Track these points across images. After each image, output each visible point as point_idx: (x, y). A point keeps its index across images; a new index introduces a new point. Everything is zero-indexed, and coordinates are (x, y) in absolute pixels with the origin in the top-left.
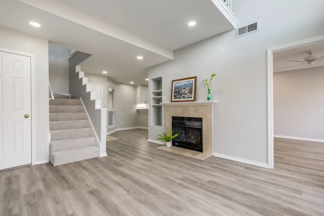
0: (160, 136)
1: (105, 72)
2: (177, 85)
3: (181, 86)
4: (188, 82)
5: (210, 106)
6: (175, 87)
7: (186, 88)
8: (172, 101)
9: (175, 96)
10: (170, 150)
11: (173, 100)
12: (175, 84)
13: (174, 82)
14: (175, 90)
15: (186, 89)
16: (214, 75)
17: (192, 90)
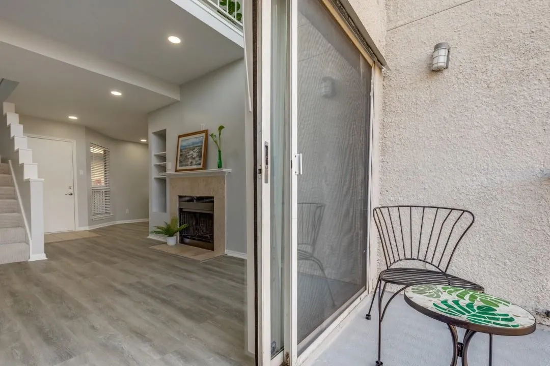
0: (158, 228)
1: (73, 118)
2: (184, 144)
3: (189, 146)
4: (198, 139)
5: (223, 178)
6: (182, 146)
7: (194, 149)
8: (176, 171)
9: (181, 162)
10: (173, 252)
11: (179, 168)
12: (182, 141)
13: (181, 139)
14: (181, 152)
15: (194, 151)
16: (221, 128)
17: (201, 152)
